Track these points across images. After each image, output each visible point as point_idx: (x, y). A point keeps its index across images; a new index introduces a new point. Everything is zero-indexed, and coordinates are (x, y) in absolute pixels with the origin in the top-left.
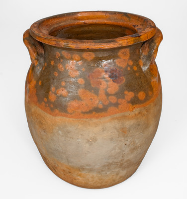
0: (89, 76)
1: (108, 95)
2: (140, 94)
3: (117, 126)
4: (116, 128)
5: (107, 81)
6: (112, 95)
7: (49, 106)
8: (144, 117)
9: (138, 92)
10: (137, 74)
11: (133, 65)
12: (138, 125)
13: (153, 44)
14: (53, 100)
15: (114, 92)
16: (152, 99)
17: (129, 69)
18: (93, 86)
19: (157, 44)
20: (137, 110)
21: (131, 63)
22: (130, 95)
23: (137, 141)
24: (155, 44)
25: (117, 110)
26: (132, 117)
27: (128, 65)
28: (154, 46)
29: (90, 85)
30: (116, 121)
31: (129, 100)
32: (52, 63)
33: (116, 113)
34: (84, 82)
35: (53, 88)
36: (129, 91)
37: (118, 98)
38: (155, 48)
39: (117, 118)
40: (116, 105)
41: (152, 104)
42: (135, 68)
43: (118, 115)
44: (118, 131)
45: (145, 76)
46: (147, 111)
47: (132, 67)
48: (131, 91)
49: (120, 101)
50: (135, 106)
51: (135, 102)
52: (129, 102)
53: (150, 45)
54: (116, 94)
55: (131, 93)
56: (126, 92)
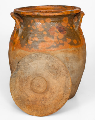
0: (49, 30)
1: (58, 39)
2: (74, 40)
3: (64, 56)
4: (63, 57)
5: (58, 33)
6: (60, 39)
7: (28, 47)
8: (77, 54)
9: (73, 39)
10: (72, 31)
11: (70, 26)
12: (74, 57)
13: (79, 16)
14: (30, 44)
15: (61, 38)
16: (80, 45)
17: (68, 28)
18: (51, 35)
19: (82, 16)
20: (73, 49)
21: (69, 25)
22: (69, 40)
23: (74, 67)
24: (81, 16)
25: (63, 47)
26: (71, 52)
27: (68, 26)
28: (80, 17)
29: (49, 34)
30: (63, 53)
31: (69, 42)
32: (29, 26)
33: (63, 49)
34: (46, 33)
35: (30, 38)
36: (69, 38)
37: (64, 41)
38: (81, 18)
39: (63, 51)
40: (63, 44)
41: (81, 48)
42: (71, 28)
43: (64, 50)
44: (64, 59)
45: (76, 33)
46: (78, 51)
47: (69, 27)
48: (70, 38)
49: (64, 42)
50: (72, 46)
51: (72, 44)
52: (69, 44)
53: (78, 17)
54: (62, 39)
55: (70, 39)
56: (67, 39)
